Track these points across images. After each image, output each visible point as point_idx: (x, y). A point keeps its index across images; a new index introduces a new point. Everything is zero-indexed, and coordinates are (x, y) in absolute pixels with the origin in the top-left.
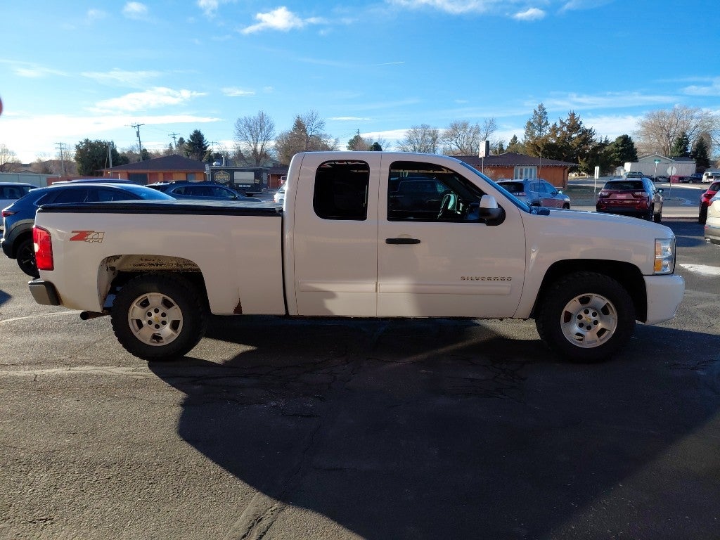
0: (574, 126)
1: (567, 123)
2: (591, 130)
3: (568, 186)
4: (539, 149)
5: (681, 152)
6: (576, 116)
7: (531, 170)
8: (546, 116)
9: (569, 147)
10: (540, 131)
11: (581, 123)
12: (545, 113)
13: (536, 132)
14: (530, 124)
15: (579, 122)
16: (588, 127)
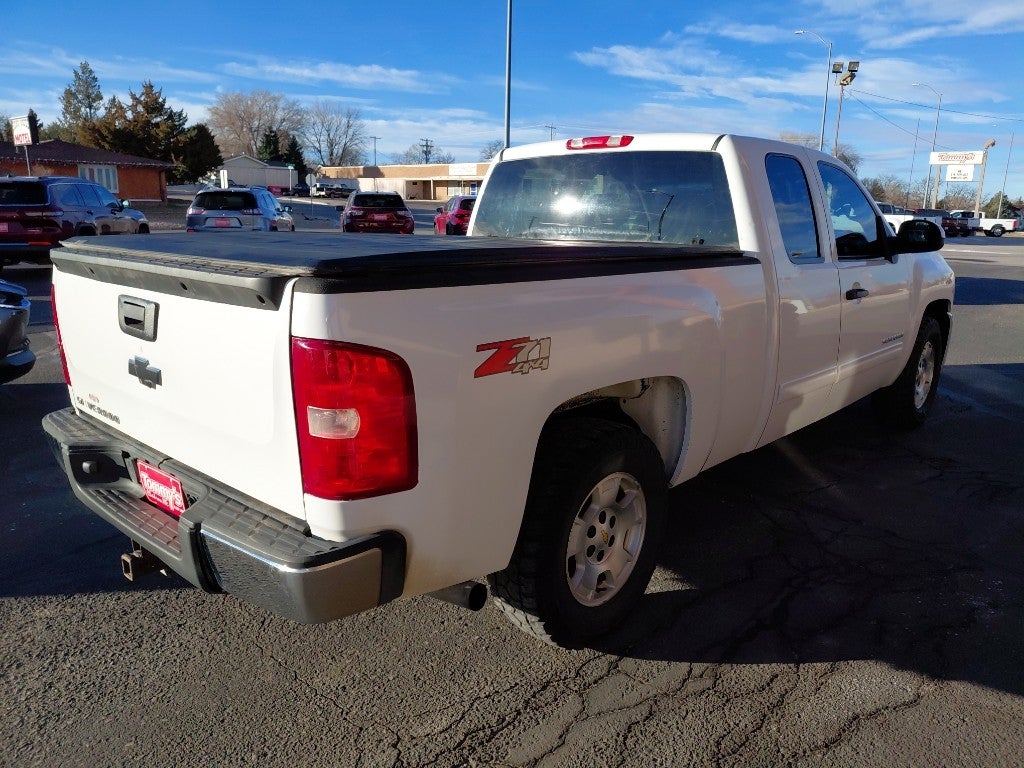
0: (155, 107)
1: (142, 99)
2: (180, 114)
3: (171, 200)
4: (104, 138)
5: (270, 153)
6: (156, 90)
7: (100, 171)
8: (98, 83)
9: (150, 137)
10: (90, 107)
11: (164, 100)
12: (95, 79)
13: (83, 109)
14: (69, 95)
15: (160, 100)
16: (176, 109)
